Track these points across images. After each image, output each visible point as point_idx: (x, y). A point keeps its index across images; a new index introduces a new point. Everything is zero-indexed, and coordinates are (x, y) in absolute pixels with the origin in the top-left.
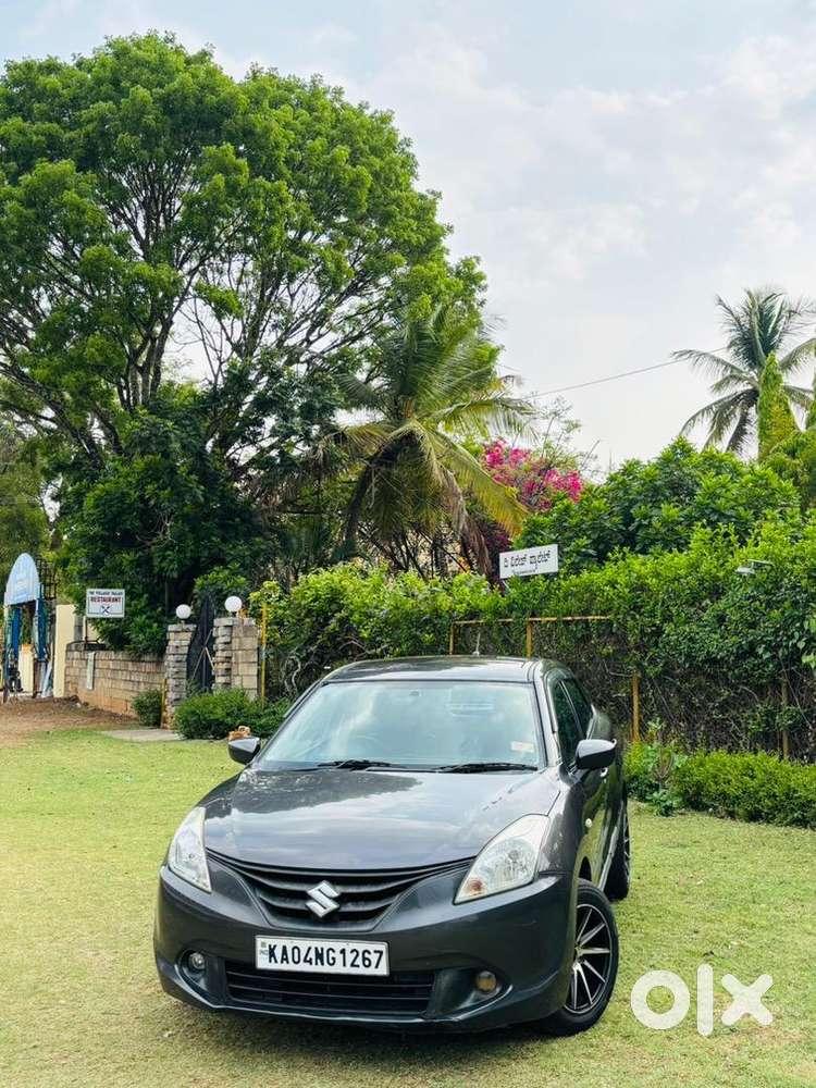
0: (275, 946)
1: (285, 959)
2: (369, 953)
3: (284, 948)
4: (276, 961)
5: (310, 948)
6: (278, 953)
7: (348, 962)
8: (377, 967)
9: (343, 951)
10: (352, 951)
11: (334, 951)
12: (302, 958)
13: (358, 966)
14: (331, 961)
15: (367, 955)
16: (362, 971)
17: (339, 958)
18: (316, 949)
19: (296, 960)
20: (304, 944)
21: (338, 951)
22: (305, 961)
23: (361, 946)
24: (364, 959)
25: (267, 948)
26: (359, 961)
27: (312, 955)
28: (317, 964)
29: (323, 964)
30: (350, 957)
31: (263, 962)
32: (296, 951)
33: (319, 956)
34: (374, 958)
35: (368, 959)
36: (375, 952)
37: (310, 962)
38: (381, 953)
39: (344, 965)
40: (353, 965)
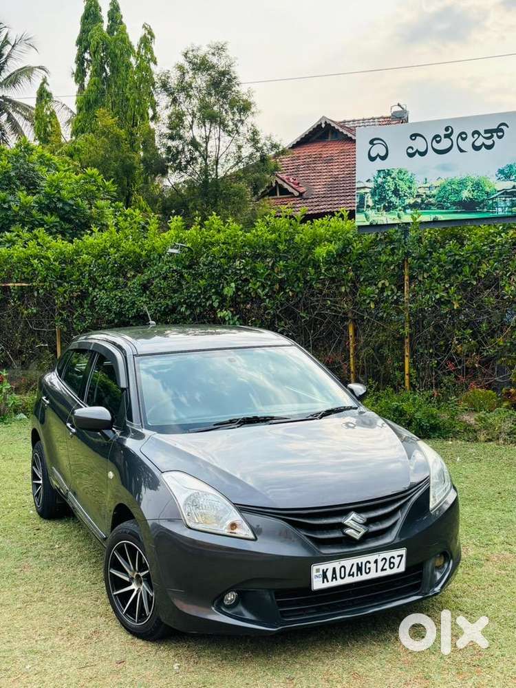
0: (327, 569)
1: (334, 577)
2: (394, 558)
3: (334, 569)
4: (327, 581)
5: (353, 565)
6: (329, 574)
7: (379, 568)
8: (398, 567)
9: (376, 561)
10: (382, 560)
11: (370, 563)
12: (347, 573)
13: (386, 570)
14: (368, 571)
15: (392, 560)
16: (389, 572)
17: (373, 567)
18: (358, 564)
19: (342, 576)
20: (347, 563)
21: (372, 561)
22: (349, 575)
23: (387, 555)
24: (390, 563)
25: (321, 573)
26: (387, 566)
27: (354, 569)
28: (357, 575)
29: (361, 574)
30: (380, 564)
31: (317, 584)
32: (343, 569)
33: (359, 569)
34: (396, 561)
35: (393, 563)
36: (398, 556)
37: (353, 575)
38: (402, 556)
39: (377, 571)
40: (382, 570)
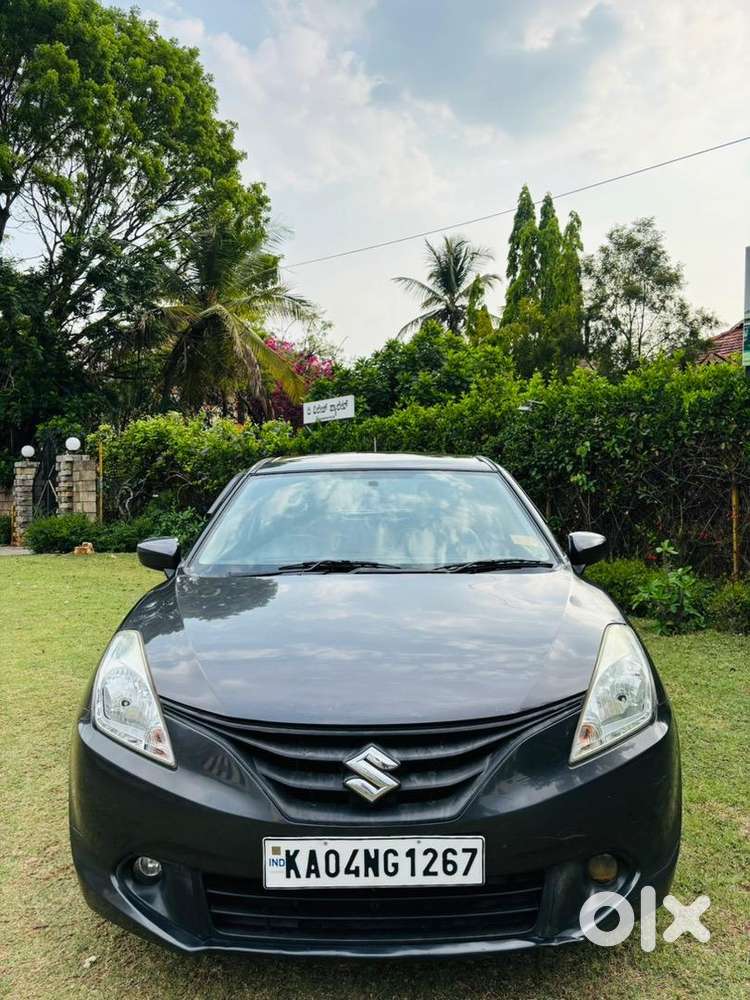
0: (296, 852)
1: (313, 870)
2: (454, 852)
3: (313, 854)
4: (298, 875)
5: (355, 852)
6: (302, 862)
7: (420, 869)
8: (465, 873)
9: (411, 853)
10: (426, 853)
11: (396, 854)
12: (343, 867)
13: (435, 874)
14: (391, 869)
15: (450, 856)
16: (443, 880)
17: (404, 863)
18: (366, 852)
19: (332, 870)
20: (343, 846)
21: (402, 851)
22: (348, 871)
23: (440, 843)
24: (446, 862)
25: (283, 856)
26: (438, 866)
27: (359, 861)
28: (367, 875)
29: (376, 874)
30: (422, 861)
31: (275, 878)
32: (332, 857)
33: (371, 863)
34: (462, 860)
35: (453, 862)
36: (465, 850)
37: (356, 872)
38: (474, 852)
39: (413, 874)
40: (427, 872)
